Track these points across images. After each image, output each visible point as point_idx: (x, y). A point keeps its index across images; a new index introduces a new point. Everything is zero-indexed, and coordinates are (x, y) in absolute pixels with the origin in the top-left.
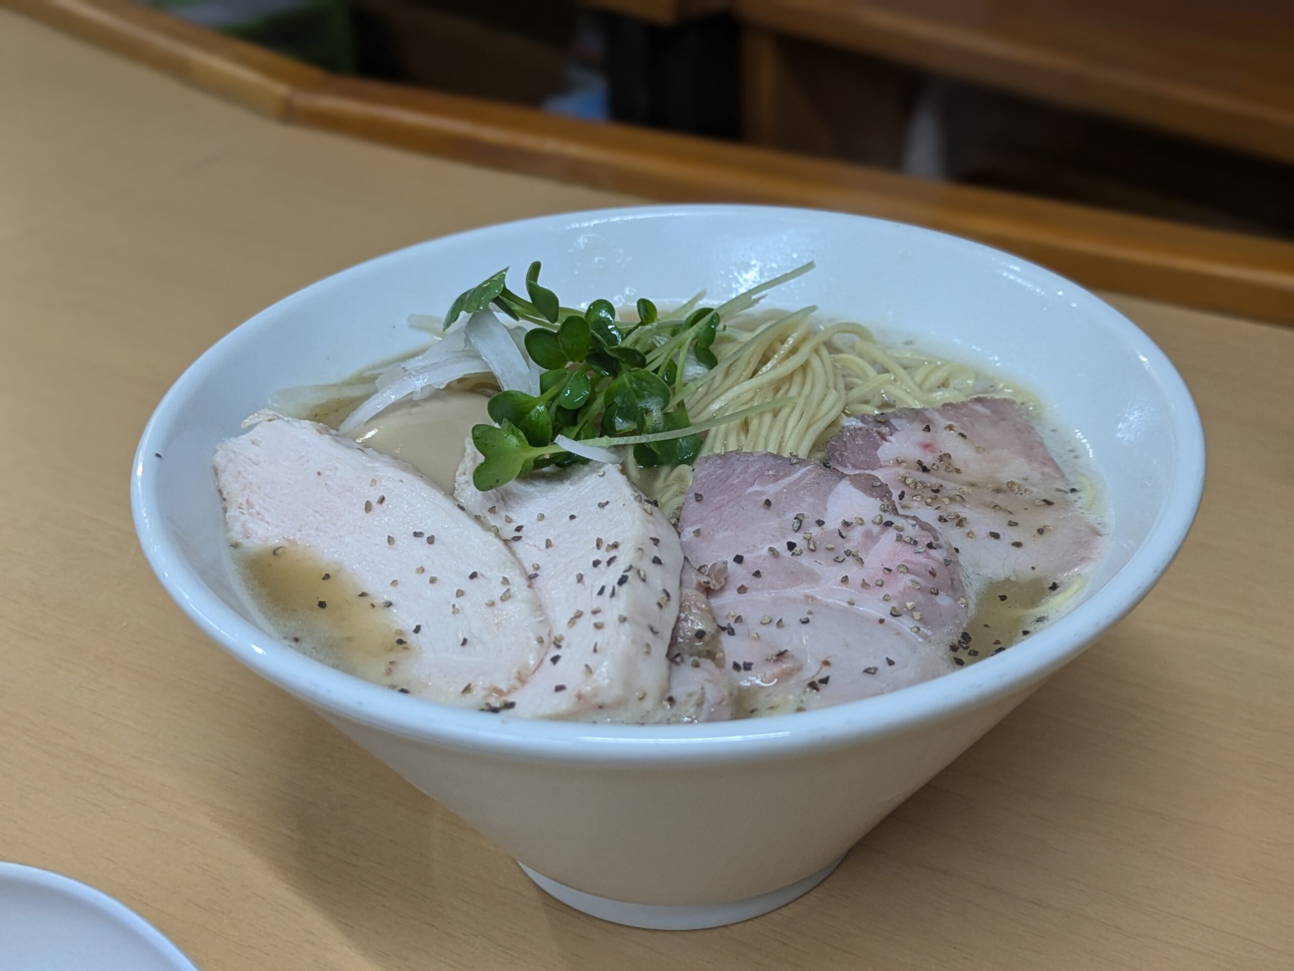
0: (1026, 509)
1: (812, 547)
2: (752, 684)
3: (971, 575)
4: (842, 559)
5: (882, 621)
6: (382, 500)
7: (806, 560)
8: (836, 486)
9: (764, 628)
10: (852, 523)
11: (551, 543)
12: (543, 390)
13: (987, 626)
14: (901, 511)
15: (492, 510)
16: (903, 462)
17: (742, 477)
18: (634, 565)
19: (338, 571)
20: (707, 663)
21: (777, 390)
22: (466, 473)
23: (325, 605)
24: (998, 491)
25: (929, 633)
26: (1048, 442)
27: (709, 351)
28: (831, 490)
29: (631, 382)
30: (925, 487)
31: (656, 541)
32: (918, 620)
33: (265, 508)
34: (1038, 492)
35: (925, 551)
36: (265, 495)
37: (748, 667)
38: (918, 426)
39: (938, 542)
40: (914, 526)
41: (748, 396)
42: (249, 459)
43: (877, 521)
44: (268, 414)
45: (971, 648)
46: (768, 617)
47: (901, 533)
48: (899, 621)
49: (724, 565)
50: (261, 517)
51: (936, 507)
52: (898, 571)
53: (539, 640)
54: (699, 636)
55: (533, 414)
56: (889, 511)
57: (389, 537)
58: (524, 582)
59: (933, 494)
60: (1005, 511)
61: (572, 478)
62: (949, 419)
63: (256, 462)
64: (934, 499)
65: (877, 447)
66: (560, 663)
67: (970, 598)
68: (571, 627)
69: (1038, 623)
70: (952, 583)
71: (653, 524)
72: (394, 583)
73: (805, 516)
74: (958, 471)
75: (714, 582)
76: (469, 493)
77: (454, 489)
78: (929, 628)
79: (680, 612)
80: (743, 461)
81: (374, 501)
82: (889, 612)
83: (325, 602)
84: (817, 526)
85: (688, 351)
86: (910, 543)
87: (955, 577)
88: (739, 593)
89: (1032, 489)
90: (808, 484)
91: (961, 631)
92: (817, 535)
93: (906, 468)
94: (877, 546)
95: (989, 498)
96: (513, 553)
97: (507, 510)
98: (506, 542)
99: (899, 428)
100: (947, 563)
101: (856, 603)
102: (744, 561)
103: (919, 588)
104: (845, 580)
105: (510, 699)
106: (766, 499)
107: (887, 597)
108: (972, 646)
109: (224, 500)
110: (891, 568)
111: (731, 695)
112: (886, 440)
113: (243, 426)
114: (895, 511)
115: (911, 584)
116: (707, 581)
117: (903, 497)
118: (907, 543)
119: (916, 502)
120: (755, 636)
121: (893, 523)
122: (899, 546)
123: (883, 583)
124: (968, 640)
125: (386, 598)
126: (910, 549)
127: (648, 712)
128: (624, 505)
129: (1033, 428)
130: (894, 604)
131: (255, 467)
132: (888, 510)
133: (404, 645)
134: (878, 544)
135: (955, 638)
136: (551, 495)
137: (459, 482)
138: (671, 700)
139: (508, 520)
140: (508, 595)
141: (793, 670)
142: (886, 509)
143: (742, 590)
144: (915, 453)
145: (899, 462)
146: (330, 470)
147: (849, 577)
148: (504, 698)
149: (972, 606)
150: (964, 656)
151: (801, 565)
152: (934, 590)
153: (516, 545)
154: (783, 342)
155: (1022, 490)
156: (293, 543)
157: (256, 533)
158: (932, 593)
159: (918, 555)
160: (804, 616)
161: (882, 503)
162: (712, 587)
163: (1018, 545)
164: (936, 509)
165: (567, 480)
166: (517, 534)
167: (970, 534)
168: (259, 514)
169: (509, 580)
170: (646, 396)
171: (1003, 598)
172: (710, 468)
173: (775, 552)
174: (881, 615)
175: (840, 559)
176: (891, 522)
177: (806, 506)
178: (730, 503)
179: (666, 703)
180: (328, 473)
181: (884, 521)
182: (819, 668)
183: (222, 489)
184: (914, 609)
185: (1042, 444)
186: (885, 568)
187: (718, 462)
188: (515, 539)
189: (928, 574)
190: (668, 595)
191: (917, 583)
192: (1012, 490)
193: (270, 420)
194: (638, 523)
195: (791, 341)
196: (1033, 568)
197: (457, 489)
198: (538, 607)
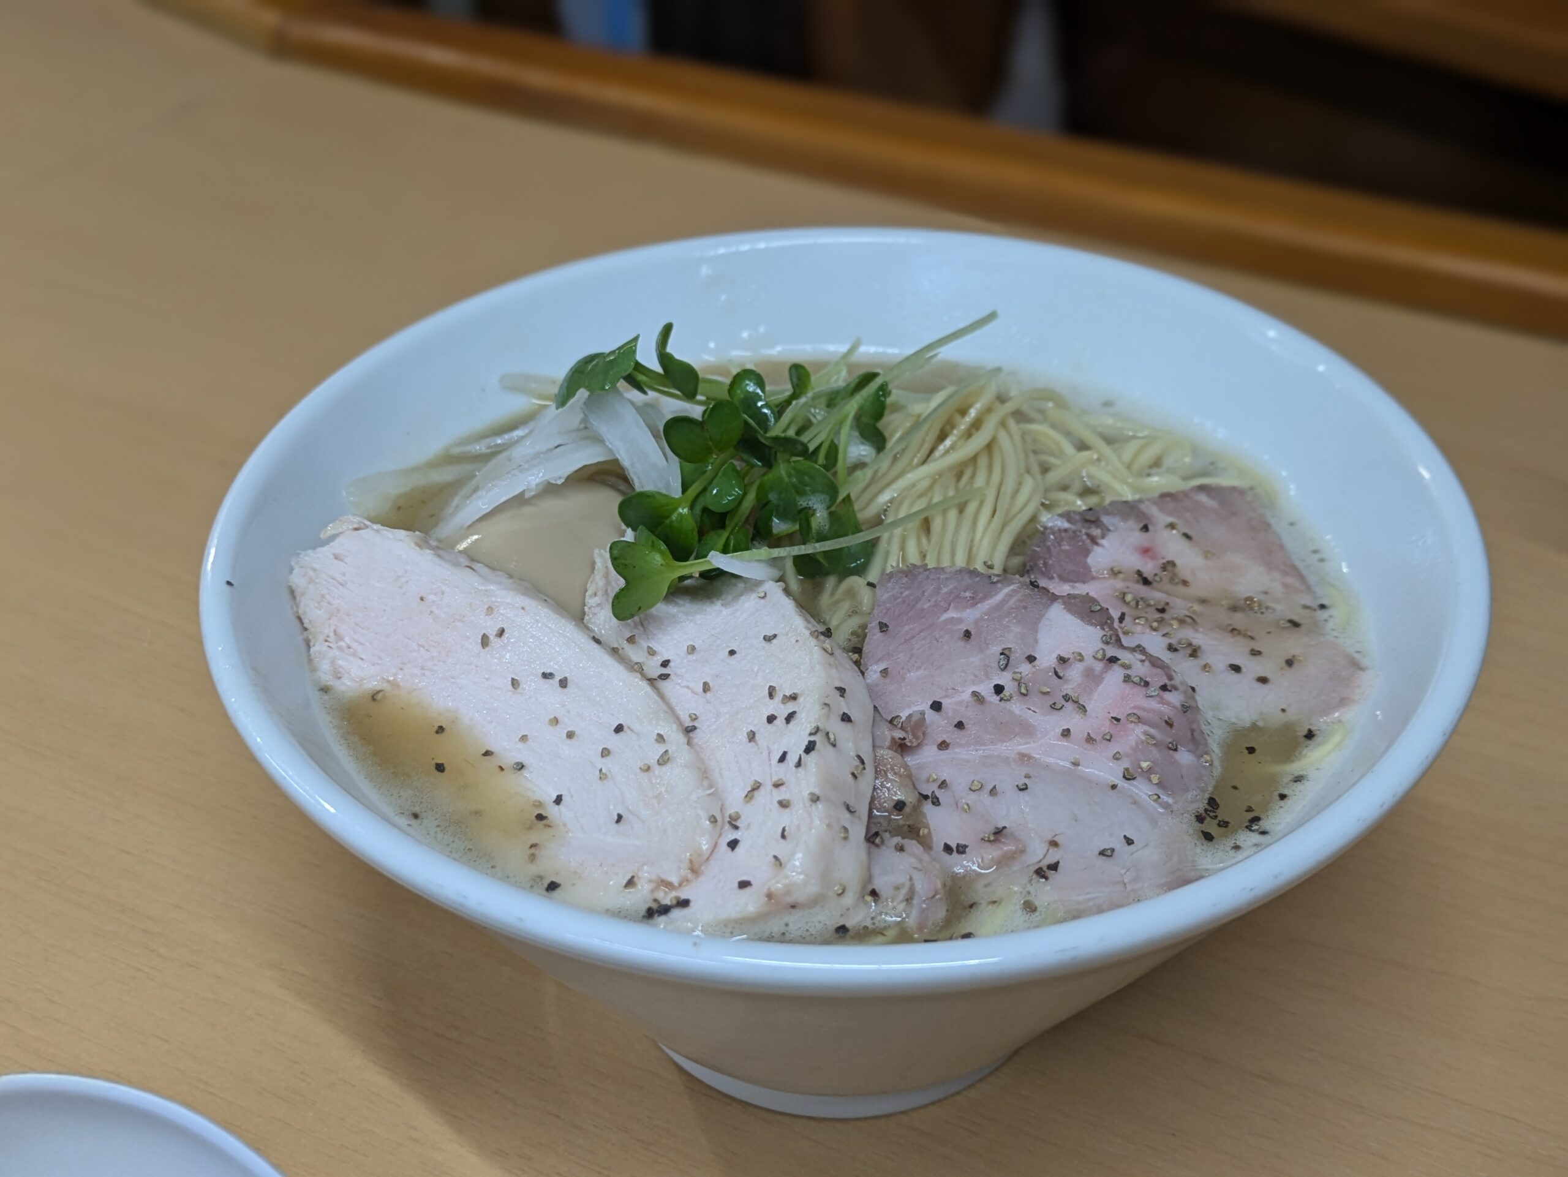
0: (1269, 633)
1: (1023, 691)
2: (966, 871)
3: (1211, 720)
4: (1061, 706)
5: (1114, 787)
6: (501, 633)
7: (1017, 707)
8: (1047, 612)
9: (973, 796)
10: (1069, 659)
11: (709, 686)
12: (685, 488)
13: (1235, 788)
14: (1125, 641)
15: (631, 640)
16: (1120, 572)
17: (933, 600)
18: (821, 727)
19: (453, 722)
20: (912, 845)
21: (959, 476)
22: (598, 593)
23: (444, 768)
24: (1234, 609)
25: (1170, 801)
26: (1288, 542)
27: (877, 429)
28: (1042, 616)
29: (790, 475)
30: (1149, 605)
31: (842, 691)
32: (1156, 784)
33: (357, 641)
34: (1284, 610)
35: (1158, 694)
36: (357, 624)
37: (961, 849)
38: (1133, 525)
39: (1173, 682)
40: (1142, 661)
41: (925, 484)
42: (333, 579)
43: (1099, 656)
44: (352, 522)
45: (1219, 818)
46: (978, 781)
47: (1129, 672)
48: (1134, 786)
49: (922, 716)
50: (352, 650)
51: (1164, 632)
52: (1128, 720)
53: (712, 819)
54: (898, 807)
55: (674, 518)
56: (1112, 643)
57: (513, 679)
58: (681, 738)
59: (1158, 615)
60: (1245, 636)
61: (723, 596)
62: (1170, 514)
63: (342, 582)
64: (1161, 621)
65: (1087, 552)
66: (739, 849)
67: (1214, 752)
68: (747, 802)
69: (1295, 784)
70: (1192, 735)
71: (836, 669)
72: (524, 738)
73: (1013, 650)
74: (1185, 583)
75: (911, 737)
76: (602, 618)
77: (584, 613)
78: (1170, 794)
79: (876, 778)
80: (933, 579)
81: (492, 634)
82: (1122, 775)
83: (442, 764)
84: (1027, 663)
85: (852, 428)
86: (1140, 685)
87: (1195, 726)
88: (940, 749)
89: (1273, 605)
90: (1013, 608)
91: (1207, 796)
92: (1027, 675)
93: (1124, 580)
94: (1100, 688)
95: (1225, 617)
96: (662, 696)
97: (648, 639)
98: (651, 681)
99: (1111, 528)
100: (1185, 710)
101: (1081, 763)
102: (942, 709)
103: (1155, 744)
104: (1066, 733)
105: (683, 896)
106: (965, 629)
107: (1118, 756)
108: (1222, 814)
109: (306, 629)
110: (1119, 717)
111: (944, 885)
112: (1097, 544)
113: (322, 536)
114: (1119, 643)
115: (1143, 738)
116: (902, 737)
117: (1124, 619)
118: (1136, 684)
119: (1140, 626)
120: (966, 807)
121: (1119, 660)
122: (1127, 688)
123: (1111, 737)
124: (1215, 807)
125: (519, 758)
126: (1140, 691)
127: (848, 909)
128: (797, 641)
129: (1269, 525)
130: (1126, 763)
131: (341, 588)
132: (1112, 641)
133: (545, 822)
134: (1101, 686)
135: (1201, 806)
136: (699, 618)
137: (589, 605)
138: (874, 893)
139: (651, 653)
140: (667, 757)
141: (1015, 853)
142: (1108, 640)
143: (943, 746)
144: (1133, 561)
145: (1114, 573)
146: (435, 594)
147: (1071, 730)
148: (674, 894)
149: (1217, 763)
150: (1211, 827)
151: (1011, 713)
152: (1173, 745)
153: (664, 685)
154: (963, 412)
155: (1263, 608)
156: (394, 684)
157: (349, 673)
158: (1170, 749)
159: (1150, 699)
160: (1021, 782)
161: (1104, 633)
162: (909, 744)
163: (1263, 680)
164: (1164, 635)
165: (718, 599)
166: (664, 671)
167: (1206, 667)
168: (349, 647)
169: (665, 737)
170: (809, 493)
171: (1251, 750)
172: (894, 589)
173: (980, 698)
174: (1113, 779)
175: (1058, 706)
176: (1115, 657)
177: (1012, 637)
178: (922, 634)
179: (869, 898)
180: (432, 597)
181: (1108, 656)
182: (1046, 850)
183: (302, 617)
184: (1150, 770)
185: (1282, 547)
186: (1112, 718)
187: (904, 581)
188: (663, 677)
189: (1164, 724)
190: (863, 762)
191: (1153, 737)
192: (1252, 609)
193: (356, 529)
194: (818, 667)
195: (973, 413)
196: (1283, 710)
197: (587, 613)
198: (704, 774)
